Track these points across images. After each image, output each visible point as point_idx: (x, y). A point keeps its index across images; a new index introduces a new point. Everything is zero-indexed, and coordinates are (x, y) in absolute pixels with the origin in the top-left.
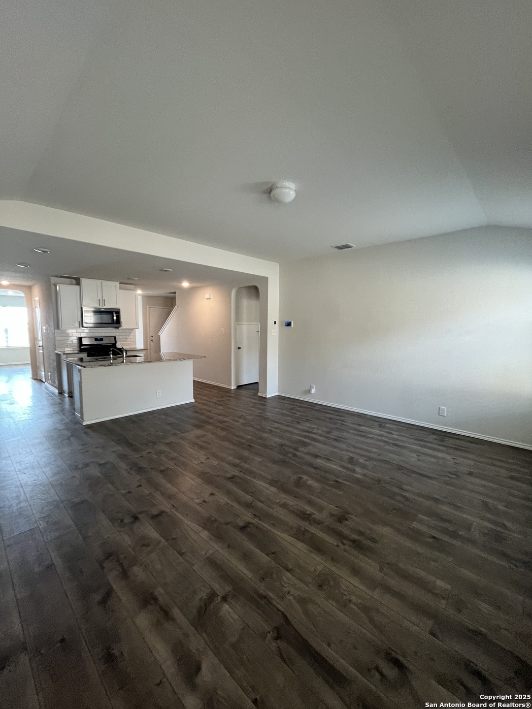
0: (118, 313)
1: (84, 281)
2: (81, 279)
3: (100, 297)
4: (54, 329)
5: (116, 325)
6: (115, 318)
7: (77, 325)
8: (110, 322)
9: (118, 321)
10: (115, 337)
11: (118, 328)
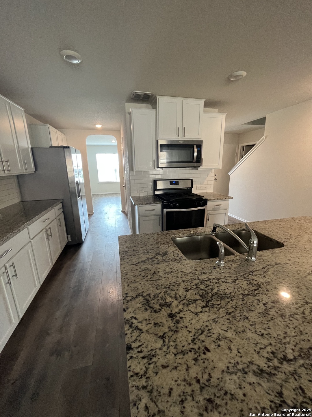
0: (199, 147)
1: (161, 100)
2: (158, 97)
3: (179, 125)
4: (129, 171)
5: (196, 164)
6: (196, 154)
7: (151, 164)
8: (189, 160)
9: (199, 160)
10: (192, 180)
11: (196, 167)
